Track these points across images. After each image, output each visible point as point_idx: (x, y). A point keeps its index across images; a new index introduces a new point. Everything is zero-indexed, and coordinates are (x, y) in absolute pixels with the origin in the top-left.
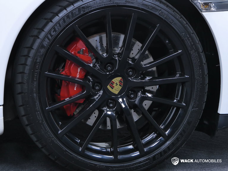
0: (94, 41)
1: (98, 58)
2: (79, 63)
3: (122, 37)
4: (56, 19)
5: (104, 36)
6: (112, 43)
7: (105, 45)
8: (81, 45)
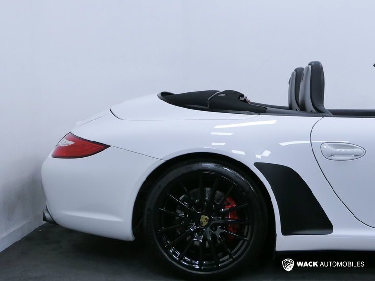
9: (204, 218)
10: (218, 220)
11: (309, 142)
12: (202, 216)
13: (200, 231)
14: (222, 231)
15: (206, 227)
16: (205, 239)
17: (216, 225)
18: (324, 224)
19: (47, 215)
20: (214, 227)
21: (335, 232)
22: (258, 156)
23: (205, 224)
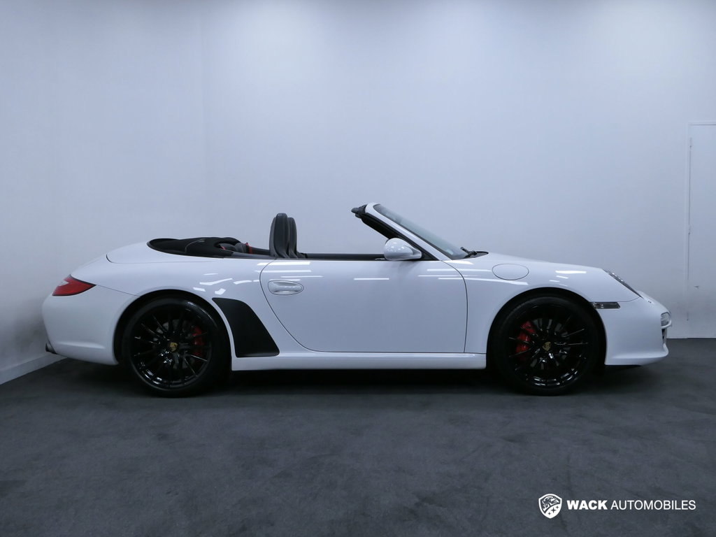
0: (536, 322)
1: (538, 332)
2: (527, 333)
3: (551, 321)
4: (515, 309)
5: (541, 320)
6: (546, 323)
7: (541, 324)
8: (528, 324)
9: (173, 345)
10: (183, 346)
11: (258, 281)
12: (172, 343)
13: (170, 356)
14: (187, 355)
15: (175, 352)
16: (173, 362)
17: (183, 350)
18: (272, 349)
19: (49, 346)
20: (181, 352)
21: (281, 355)
22: (217, 293)
23: (174, 349)
